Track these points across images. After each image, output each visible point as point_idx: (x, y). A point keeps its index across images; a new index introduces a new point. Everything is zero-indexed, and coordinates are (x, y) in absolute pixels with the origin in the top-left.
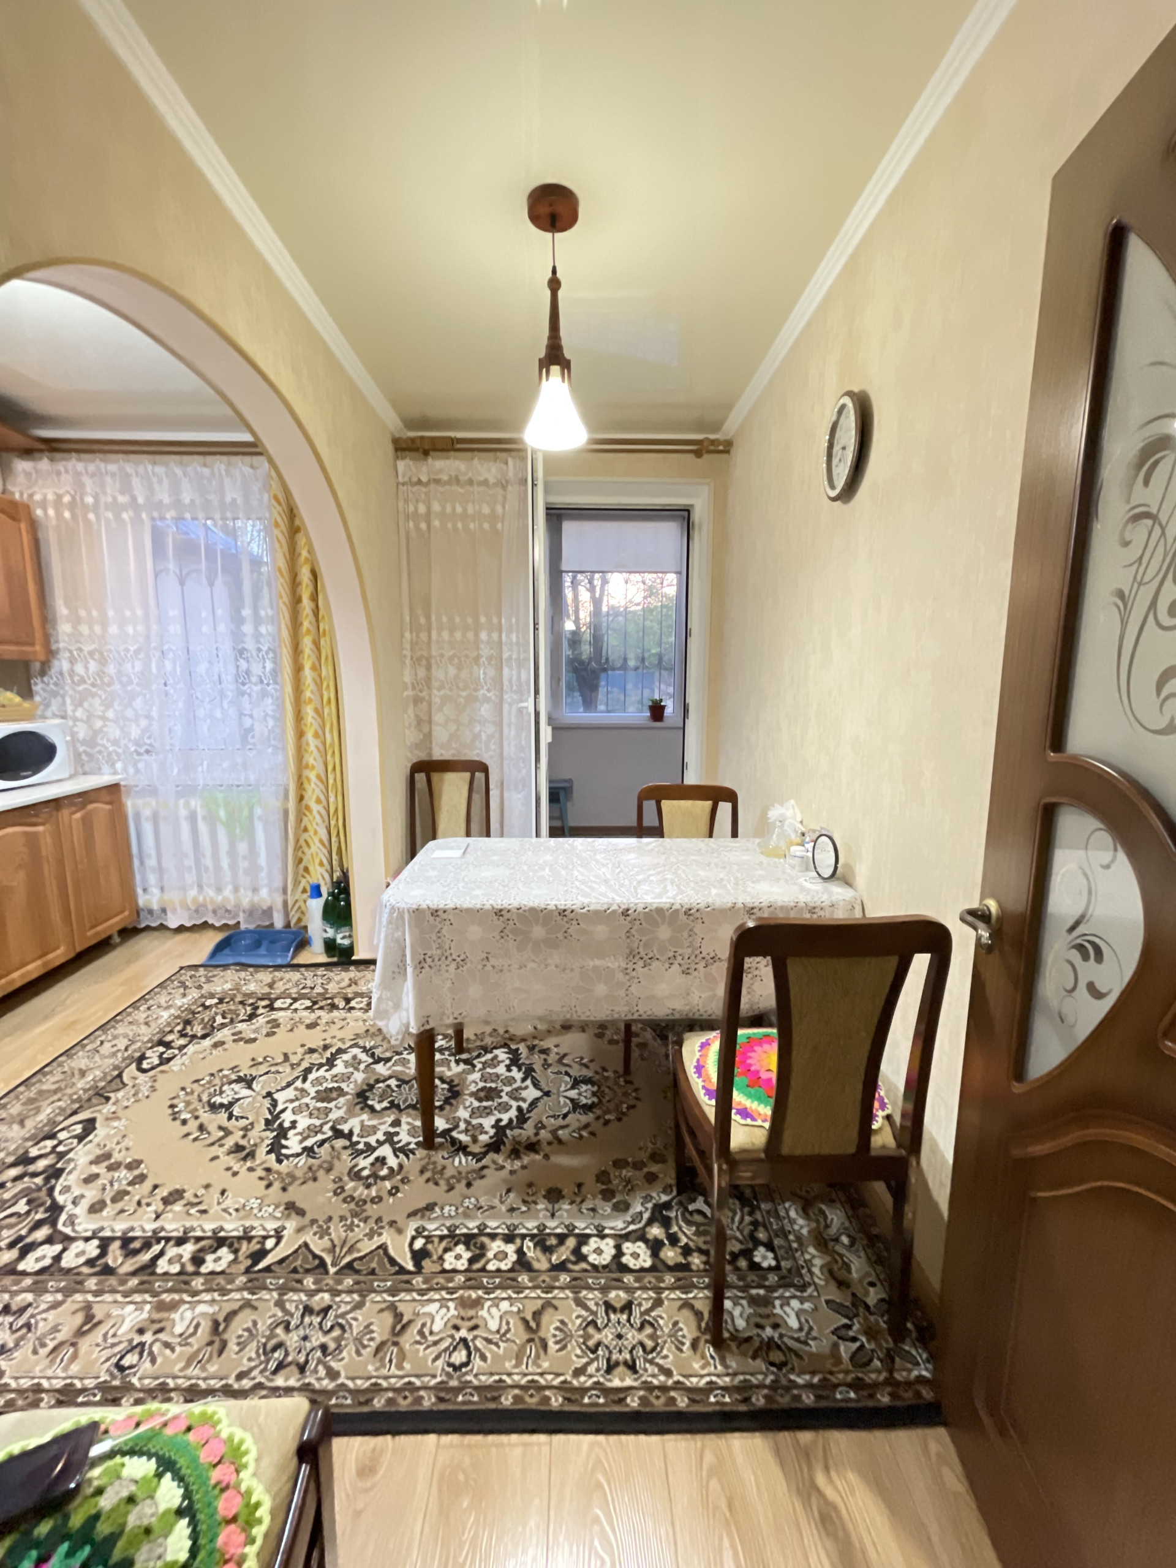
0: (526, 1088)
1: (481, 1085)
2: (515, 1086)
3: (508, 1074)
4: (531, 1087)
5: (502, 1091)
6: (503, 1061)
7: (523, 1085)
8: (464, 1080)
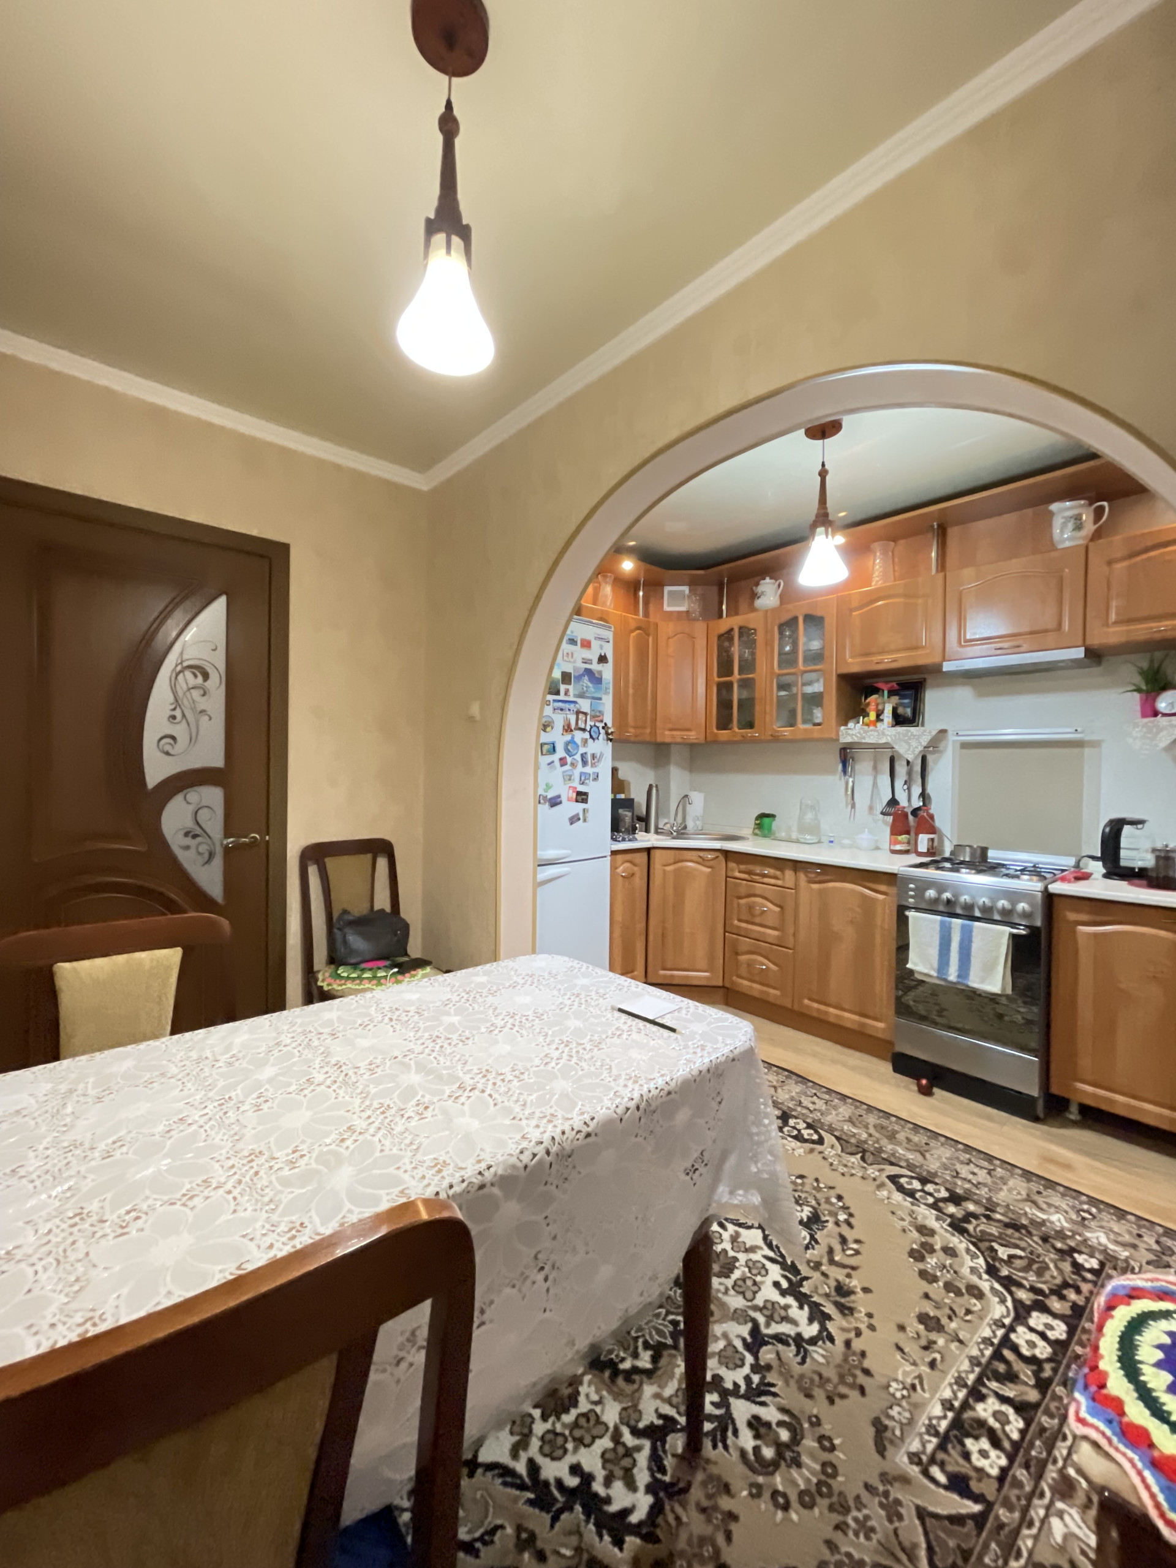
0: (515, 1454)
1: (584, 1406)
2: (535, 1443)
3: (570, 1459)
4: (505, 1459)
5: (544, 1418)
6: (608, 1482)
7: (524, 1456)
8: (617, 1396)
